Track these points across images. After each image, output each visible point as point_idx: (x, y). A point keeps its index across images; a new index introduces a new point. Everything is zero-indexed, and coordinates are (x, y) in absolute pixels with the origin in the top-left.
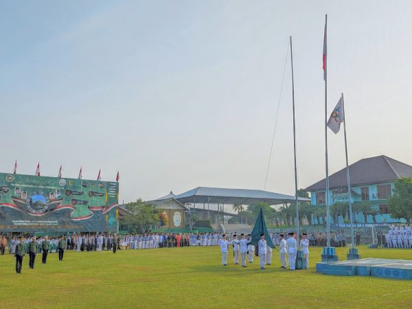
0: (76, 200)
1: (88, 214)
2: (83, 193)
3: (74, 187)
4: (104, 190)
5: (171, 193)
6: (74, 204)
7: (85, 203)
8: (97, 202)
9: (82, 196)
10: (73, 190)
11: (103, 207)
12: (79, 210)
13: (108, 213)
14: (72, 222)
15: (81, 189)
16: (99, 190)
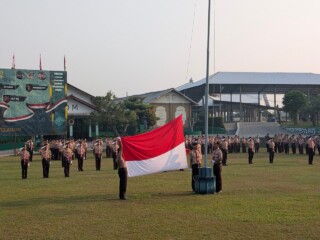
0: (10, 97)
1: (27, 113)
2: (18, 86)
3: (5, 79)
4: (47, 83)
5: (191, 81)
6: (7, 102)
7: (22, 99)
8: (37, 97)
9: (16, 91)
10: (4, 83)
11: (47, 104)
12: (13, 109)
13: (53, 112)
14: (7, 123)
15: (16, 82)
16: (40, 82)
